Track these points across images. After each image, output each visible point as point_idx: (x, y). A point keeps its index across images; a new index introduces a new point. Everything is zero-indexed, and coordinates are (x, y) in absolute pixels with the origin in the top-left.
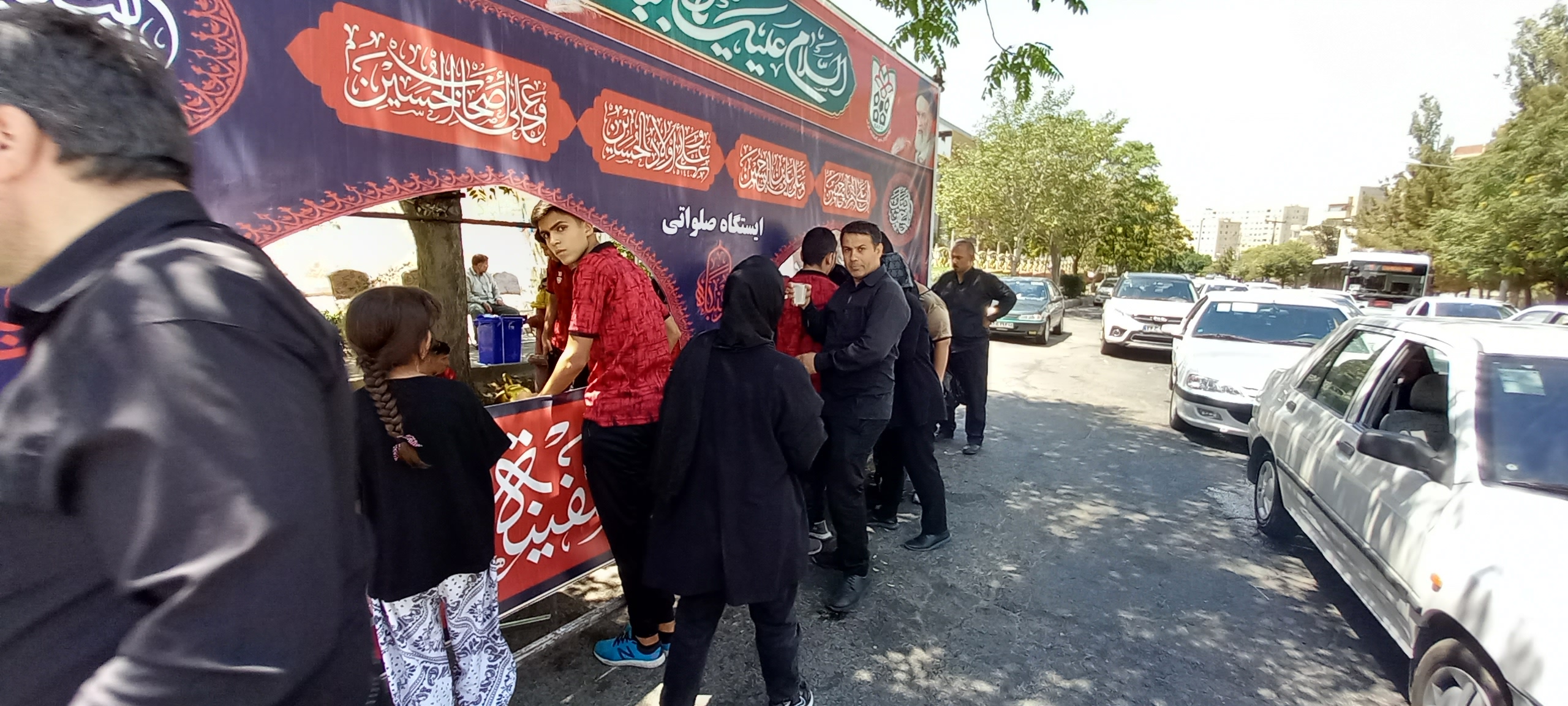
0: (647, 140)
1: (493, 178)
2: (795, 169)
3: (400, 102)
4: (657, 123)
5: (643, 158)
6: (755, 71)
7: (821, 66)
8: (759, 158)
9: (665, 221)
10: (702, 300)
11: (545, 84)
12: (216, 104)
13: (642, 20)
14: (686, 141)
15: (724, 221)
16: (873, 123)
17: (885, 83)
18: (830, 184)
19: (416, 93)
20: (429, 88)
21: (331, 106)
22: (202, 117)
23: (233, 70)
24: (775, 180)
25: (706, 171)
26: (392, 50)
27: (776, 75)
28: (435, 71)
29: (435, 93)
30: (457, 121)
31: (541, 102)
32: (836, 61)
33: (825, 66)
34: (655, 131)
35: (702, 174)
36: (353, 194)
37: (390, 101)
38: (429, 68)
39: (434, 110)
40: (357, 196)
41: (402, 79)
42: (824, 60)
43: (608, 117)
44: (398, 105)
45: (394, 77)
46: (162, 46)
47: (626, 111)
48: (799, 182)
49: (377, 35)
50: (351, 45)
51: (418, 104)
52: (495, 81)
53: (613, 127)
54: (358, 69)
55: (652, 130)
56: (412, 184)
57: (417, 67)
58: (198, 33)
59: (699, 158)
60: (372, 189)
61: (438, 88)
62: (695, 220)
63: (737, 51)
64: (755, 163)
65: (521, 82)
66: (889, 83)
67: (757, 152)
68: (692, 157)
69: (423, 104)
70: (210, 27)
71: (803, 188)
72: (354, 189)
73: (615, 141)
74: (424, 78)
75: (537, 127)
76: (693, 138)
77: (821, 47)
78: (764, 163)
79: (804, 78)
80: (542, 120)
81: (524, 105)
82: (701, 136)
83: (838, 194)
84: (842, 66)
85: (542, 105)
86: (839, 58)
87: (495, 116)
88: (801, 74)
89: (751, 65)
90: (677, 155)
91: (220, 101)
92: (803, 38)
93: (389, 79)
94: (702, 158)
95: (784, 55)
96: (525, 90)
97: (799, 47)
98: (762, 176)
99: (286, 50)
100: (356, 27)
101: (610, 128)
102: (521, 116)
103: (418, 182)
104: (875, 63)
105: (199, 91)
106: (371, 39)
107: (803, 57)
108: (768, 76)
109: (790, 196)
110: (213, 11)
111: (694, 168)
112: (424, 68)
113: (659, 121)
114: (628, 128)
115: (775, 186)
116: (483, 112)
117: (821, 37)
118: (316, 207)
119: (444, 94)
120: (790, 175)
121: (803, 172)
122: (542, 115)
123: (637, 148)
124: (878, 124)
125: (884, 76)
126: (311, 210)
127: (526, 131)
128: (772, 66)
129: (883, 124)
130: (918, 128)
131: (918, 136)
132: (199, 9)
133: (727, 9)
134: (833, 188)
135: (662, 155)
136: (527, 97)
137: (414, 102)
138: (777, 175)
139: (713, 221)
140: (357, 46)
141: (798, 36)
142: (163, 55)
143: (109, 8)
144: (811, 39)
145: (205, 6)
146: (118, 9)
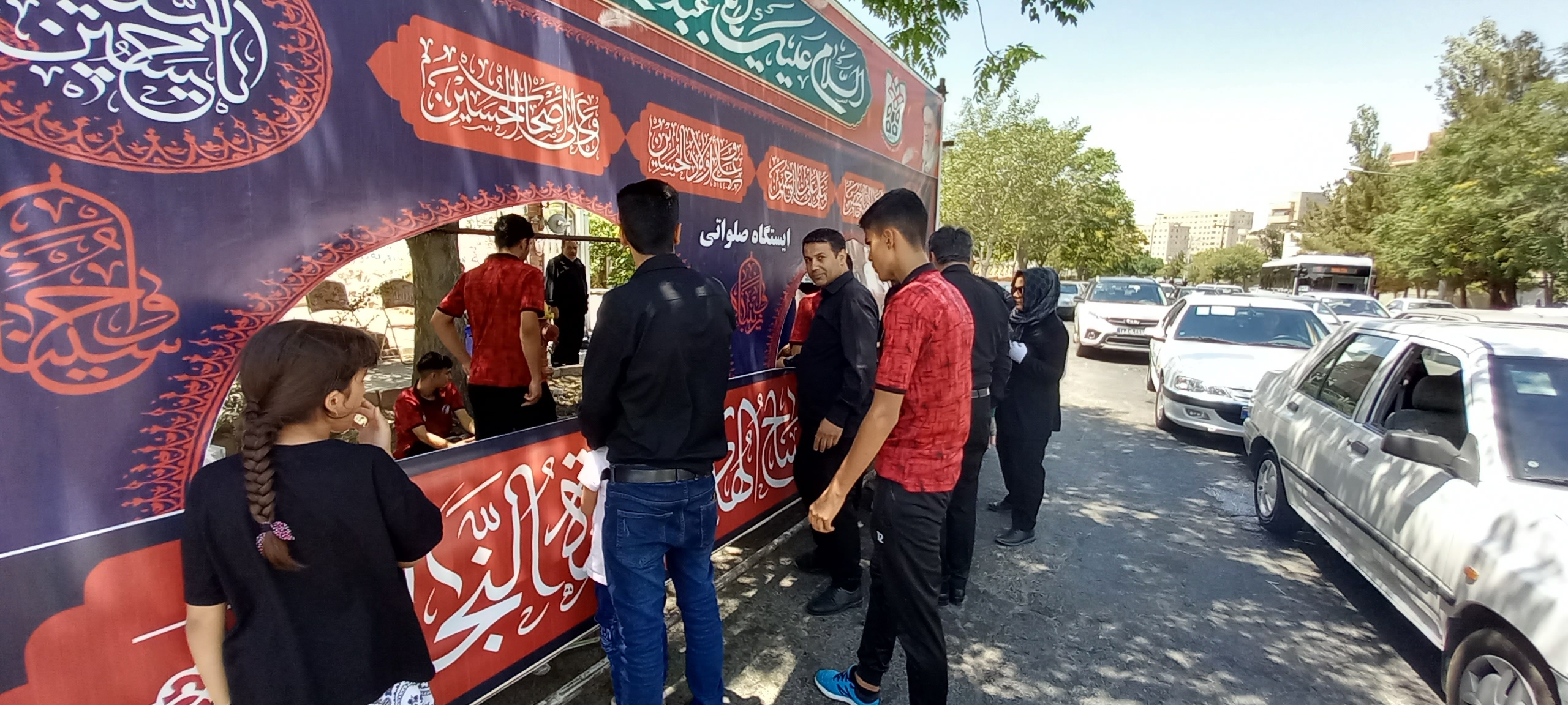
0: (687, 153)
1: (552, 193)
2: (818, 179)
3: (471, 117)
4: (696, 136)
5: (684, 171)
6: (784, 83)
7: (841, 78)
8: (786, 169)
9: (703, 234)
10: (736, 312)
11: (597, 98)
12: (303, 120)
13: (683, 33)
14: (721, 153)
15: (755, 233)
16: (887, 133)
17: (897, 94)
18: (849, 194)
19: (485, 108)
20: (496, 103)
21: (408, 121)
22: (290, 134)
23: (319, 84)
24: (801, 190)
25: (739, 183)
26: (463, 64)
27: (802, 87)
28: (501, 86)
29: (502, 108)
30: (521, 137)
31: (594, 116)
32: (855, 73)
33: (844, 78)
34: (694, 144)
36: (425, 209)
37: (462, 116)
38: (496, 83)
39: (501, 126)
40: (430, 213)
41: (472, 93)
42: (845, 72)
43: (653, 131)
44: (469, 120)
45: (466, 92)
46: (251, 59)
47: (668, 124)
48: (822, 193)
49: (450, 49)
50: (427, 59)
51: (487, 119)
52: (553, 96)
53: (657, 141)
54: (433, 84)
55: (691, 143)
56: (481, 201)
57: (484, 82)
58: (286, 46)
59: (733, 170)
60: (444, 206)
61: (504, 102)
63: (769, 63)
64: (782, 175)
65: (577, 96)
66: (900, 95)
67: (784, 164)
68: (727, 169)
69: (491, 119)
70: (297, 40)
71: (826, 199)
72: (428, 206)
73: (658, 155)
74: (493, 93)
75: (591, 142)
76: (727, 150)
77: (842, 60)
78: (791, 175)
79: (828, 90)
80: (595, 134)
81: (579, 120)
82: (735, 148)
83: (857, 204)
84: (860, 77)
85: (595, 120)
86: (857, 70)
87: (554, 131)
88: (824, 86)
89: (780, 77)
90: (714, 168)
91: (306, 116)
92: (827, 51)
93: (461, 94)
94: (736, 171)
95: (810, 67)
96: (581, 104)
97: (823, 59)
98: (789, 187)
99: (368, 63)
100: (430, 41)
101: (654, 143)
102: (577, 131)
103: (486, 199)
104: (888, 75)
105: (286, 106)
106: (444, 53)
107: (826, 69)
108: (795, 88)
109: (814, 207)
110: (299, 23)
111: (729, 180)
112: (491, 83)
113: (697, 133)
114: (671, 141)
115: (800, 197)
116: (544, 127)
117: (842, 49)
118: (392, 226)
119: (510, 109)
120: (814, 186)
121: (826, 182)
122: (595, 129)
123: (679, 161)
124: (891, 134)
125: (896, 88)
126: (387, 229)
127: (582, 146)
128: (800, 78)
129: (895, 134)
130: (925, 138)
131: (925, 146)
132: (287, 20)
133: (761, 22)
134: (851, 198)
135: (701, 167)
136: (582, 111)
137: (483, 117)
138: (802, 186)
139: (746, 232)
140: (432, 60)
141: (822, 48)
142: (254, 67)
143: (201, 18)
144: (834, 51)
145: (292, 18)
146: (210, 19)
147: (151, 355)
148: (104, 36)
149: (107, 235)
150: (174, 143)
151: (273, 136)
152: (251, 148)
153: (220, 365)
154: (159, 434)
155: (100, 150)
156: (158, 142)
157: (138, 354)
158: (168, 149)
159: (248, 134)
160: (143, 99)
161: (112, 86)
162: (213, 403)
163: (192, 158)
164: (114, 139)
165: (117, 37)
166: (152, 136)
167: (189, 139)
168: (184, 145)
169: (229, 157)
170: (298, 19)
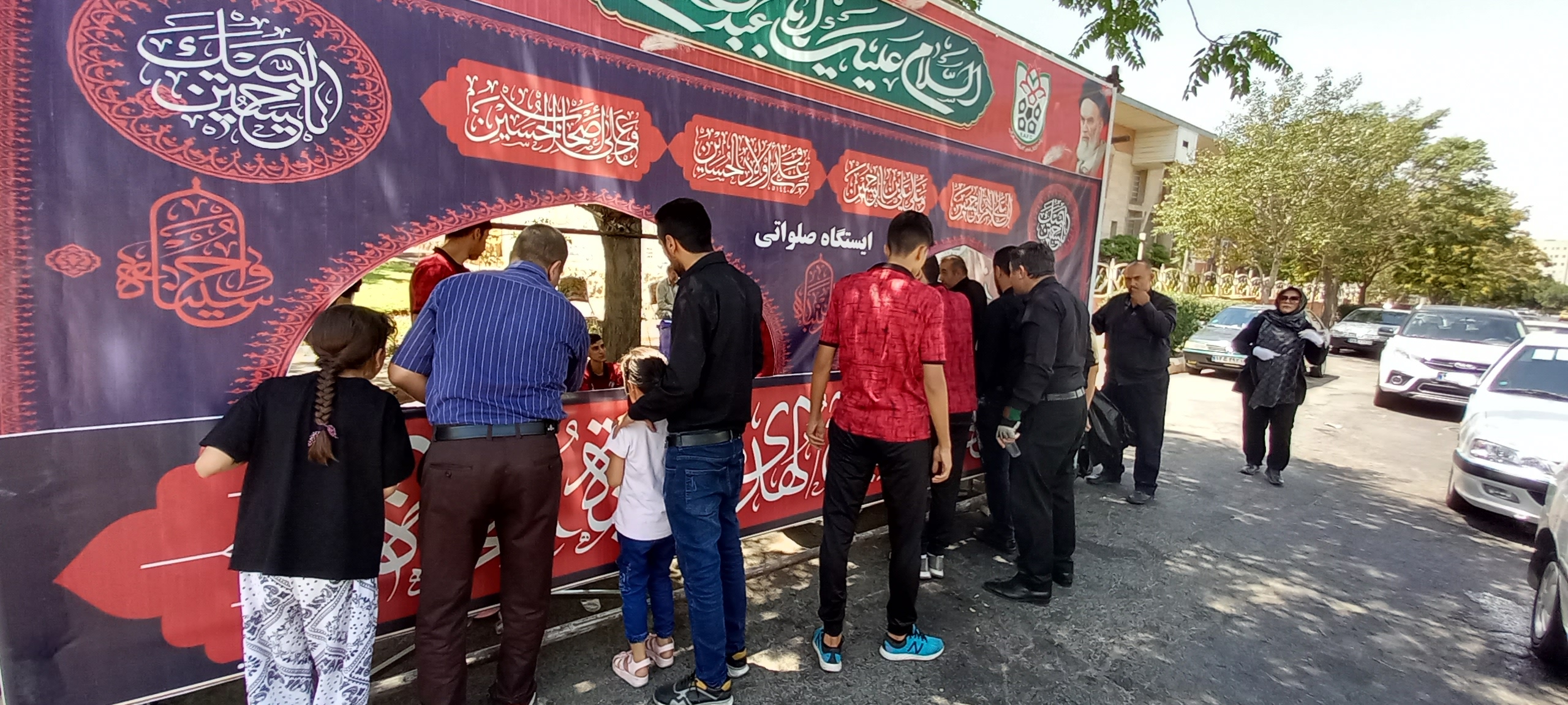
0: (739, 159)
1: (587, 196)
2: (914, 183)
3: (510, 136)
4: (751, 143)
5: (736, 176)
6: (864, 87)
7: (946, 77)
8: (868, 173)
9: (758, 235)
10: (800, 312)
11: (638, 114)
12: (367, 144)
13: (736, 49)
14: (782, 158)
15: (825, 235)
16: (1019, 132)
17: (1035, 88)
18: (959, 197)
19: (524, 128)
20: (534, 123)
21: (453, 141)
22: (357, 154)
23: (381, 117)
24: (889, 194)
25: (805, 187)
26: (505, 94)
27: (889, 89)
28: (540, 109)
29: (540, 127)
30: (557, 150)
31: (634, 129)
32: (967, 71)
33: (952, 76)
34: (748, 151)
35: (800, 190)
36: (468, 211)
37: (502, 136)
38: (534, 107)
39: (538, 142)
40: (471, 213)
41: (512, 117)
42: (951, 70)
43: (699, 140)
44: (508, 138)
45: (506, 116)
46: (330, 102)
47: (718, 133)
48: (919, 197)
49: (492, 82)
50: (472, 92)
51: (525, 137)
52: (591, 115)
53: (704, 149)
54: (476, 111)
55: (745, 150)
56: (516, 203)
57: (524, 107)
59: (797, 174)
60: (483, 207)
61: (542, 123)
62: (792, 234)
63: (844, 69)
64: (863, 178)
65: (616, 113)
66: (1040, 88)
67: (866, 167)
68: (790, 173)
69: (528, 136)
70: (365, 86)
71: (923, 202)
72: (469, 207)
73: (706, 161)
74: (530, 115)
75: (629, 152)
76: (790, 155)
77: (947, 57)
78: (875, 178)
79: (927, 91)
80: (634, 145)
81: (618, 133)
82: (800, 153)
83: (969, 208)
84: (975, 74)
85: (634, 133)
86: (971, 66)
87: (591, 144)
88: (922, 86)
89: (859, 82)
90: (772, 172)
91: (370, 141)
92: (925, 50)
93: (501, 118)
94: (800, 175)
95: (900, 69)
96: (619, 120)
97: (918, 59)
98: (872, 190)
99: (421, 99)
100: (476, 78)
101: (701, 150)
102: (614, 142)
103: (522, 202)
104: (1022, 67)
105: (355, 135)
106: (488, 86)
107: (924, 69)
108: (880, 91)
111: (792, 184)
112: (530, 107)
113: (753, 140)
114: (720, 149)
115: (887, 200)
116: (580, 141)
117: (948, 47)
118: (439, 222)
119: (547, 128)
120: (907, 189)
121: (924, 186)
122: (634, 141)
123: (729, 167)
124: (1026, 132)
125: (1033, 82)
126: (435, 224)
127: (619, 156)
128: (886, 80)
129: (1032, 132)
130: (1082, 134)
131: (1082, 144)
132: (358, 72)
133: (832, 30)
134: (962, 202)
135: (756, 172)
136: (621, 126)
137: (521, 135)
138: (890, 190)
139: (814, 234)
140: (476, 92)
141: (918, 48)
142: (331, 108)
143: (295, 76)
144: (935, 50)
145: (362, 70)
146: (301, 76)
147: (253, 305)
148: (230, 94)
149: (228, 224)
150: (274, 163)
151: (344, 156)
152: (328, 165)
153: (301, 317)
154: (255, 359)
155: (225, 168)
156: (263, 162)
157: (245, 304)
158: (270, 167)
159: (325, 155)
160: (254, 133)
161: (235, 126)
162: (293, 342)
163: (286, 172)
164: (235, 162)
165: (239, 94)
166: (259, 159)
167: (284, 159)
168: (282, 164)
169: (312, 171)
170: (366, 70)
